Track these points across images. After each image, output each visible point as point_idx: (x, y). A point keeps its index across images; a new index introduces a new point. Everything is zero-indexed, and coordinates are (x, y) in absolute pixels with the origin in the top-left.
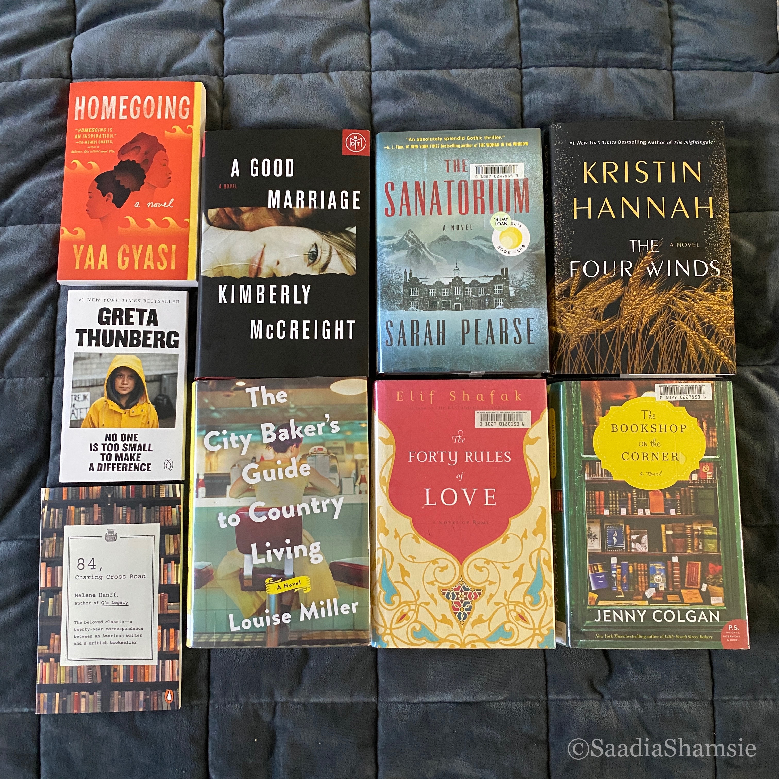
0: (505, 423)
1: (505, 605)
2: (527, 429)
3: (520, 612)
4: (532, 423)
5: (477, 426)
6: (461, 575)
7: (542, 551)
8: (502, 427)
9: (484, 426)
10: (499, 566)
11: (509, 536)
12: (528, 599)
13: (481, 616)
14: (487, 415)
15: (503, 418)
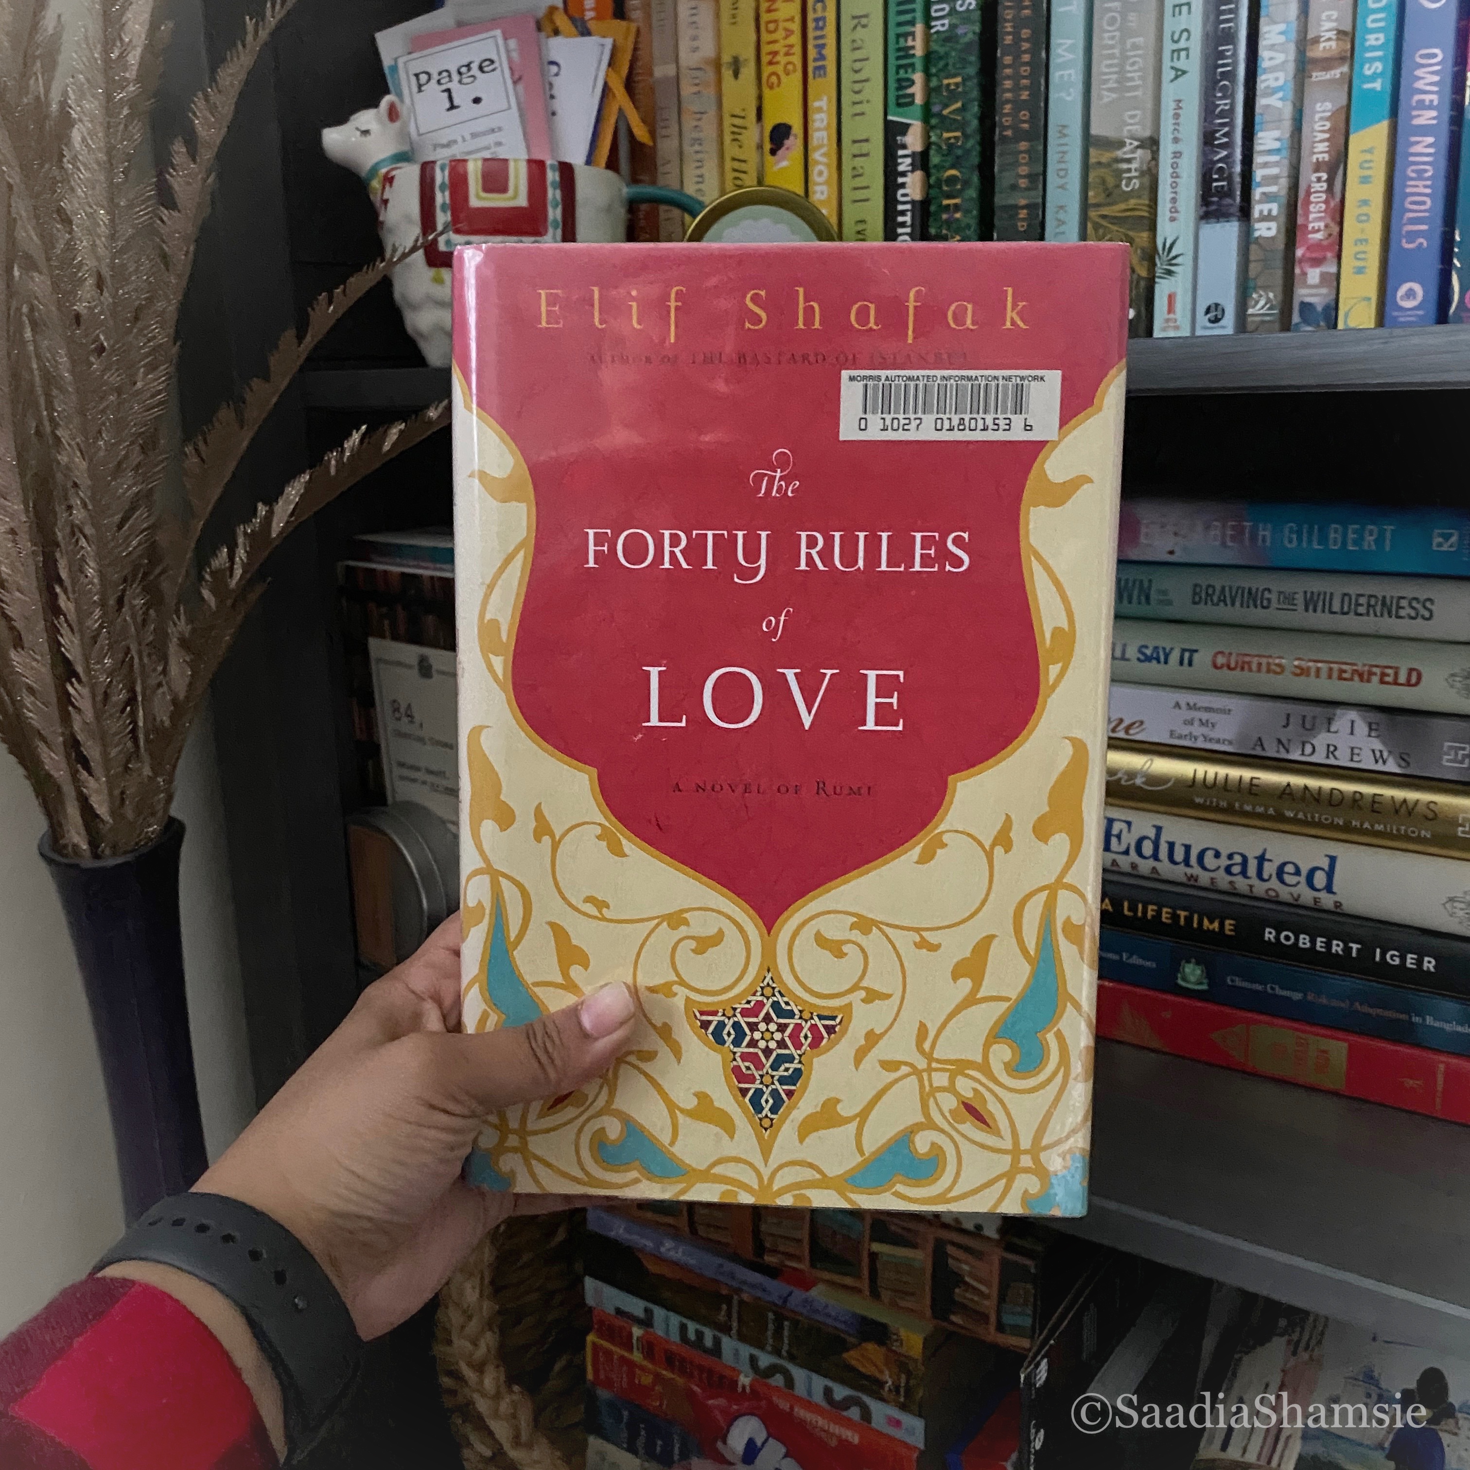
0: (955, 422)
1: (916, 1072)
2: (1042, 444)
3: (970, 1095)
4: (1063, 422)
5: (848, 431)
6: (769, 966)
7: (1062, 894)
8: (945, 436)
9: (874, 433)
10: (904, 941)
11: (946, 838)
12: (1002, 1053)
13: (831, 1104)
14: (887, 390)
15: (951, 402)
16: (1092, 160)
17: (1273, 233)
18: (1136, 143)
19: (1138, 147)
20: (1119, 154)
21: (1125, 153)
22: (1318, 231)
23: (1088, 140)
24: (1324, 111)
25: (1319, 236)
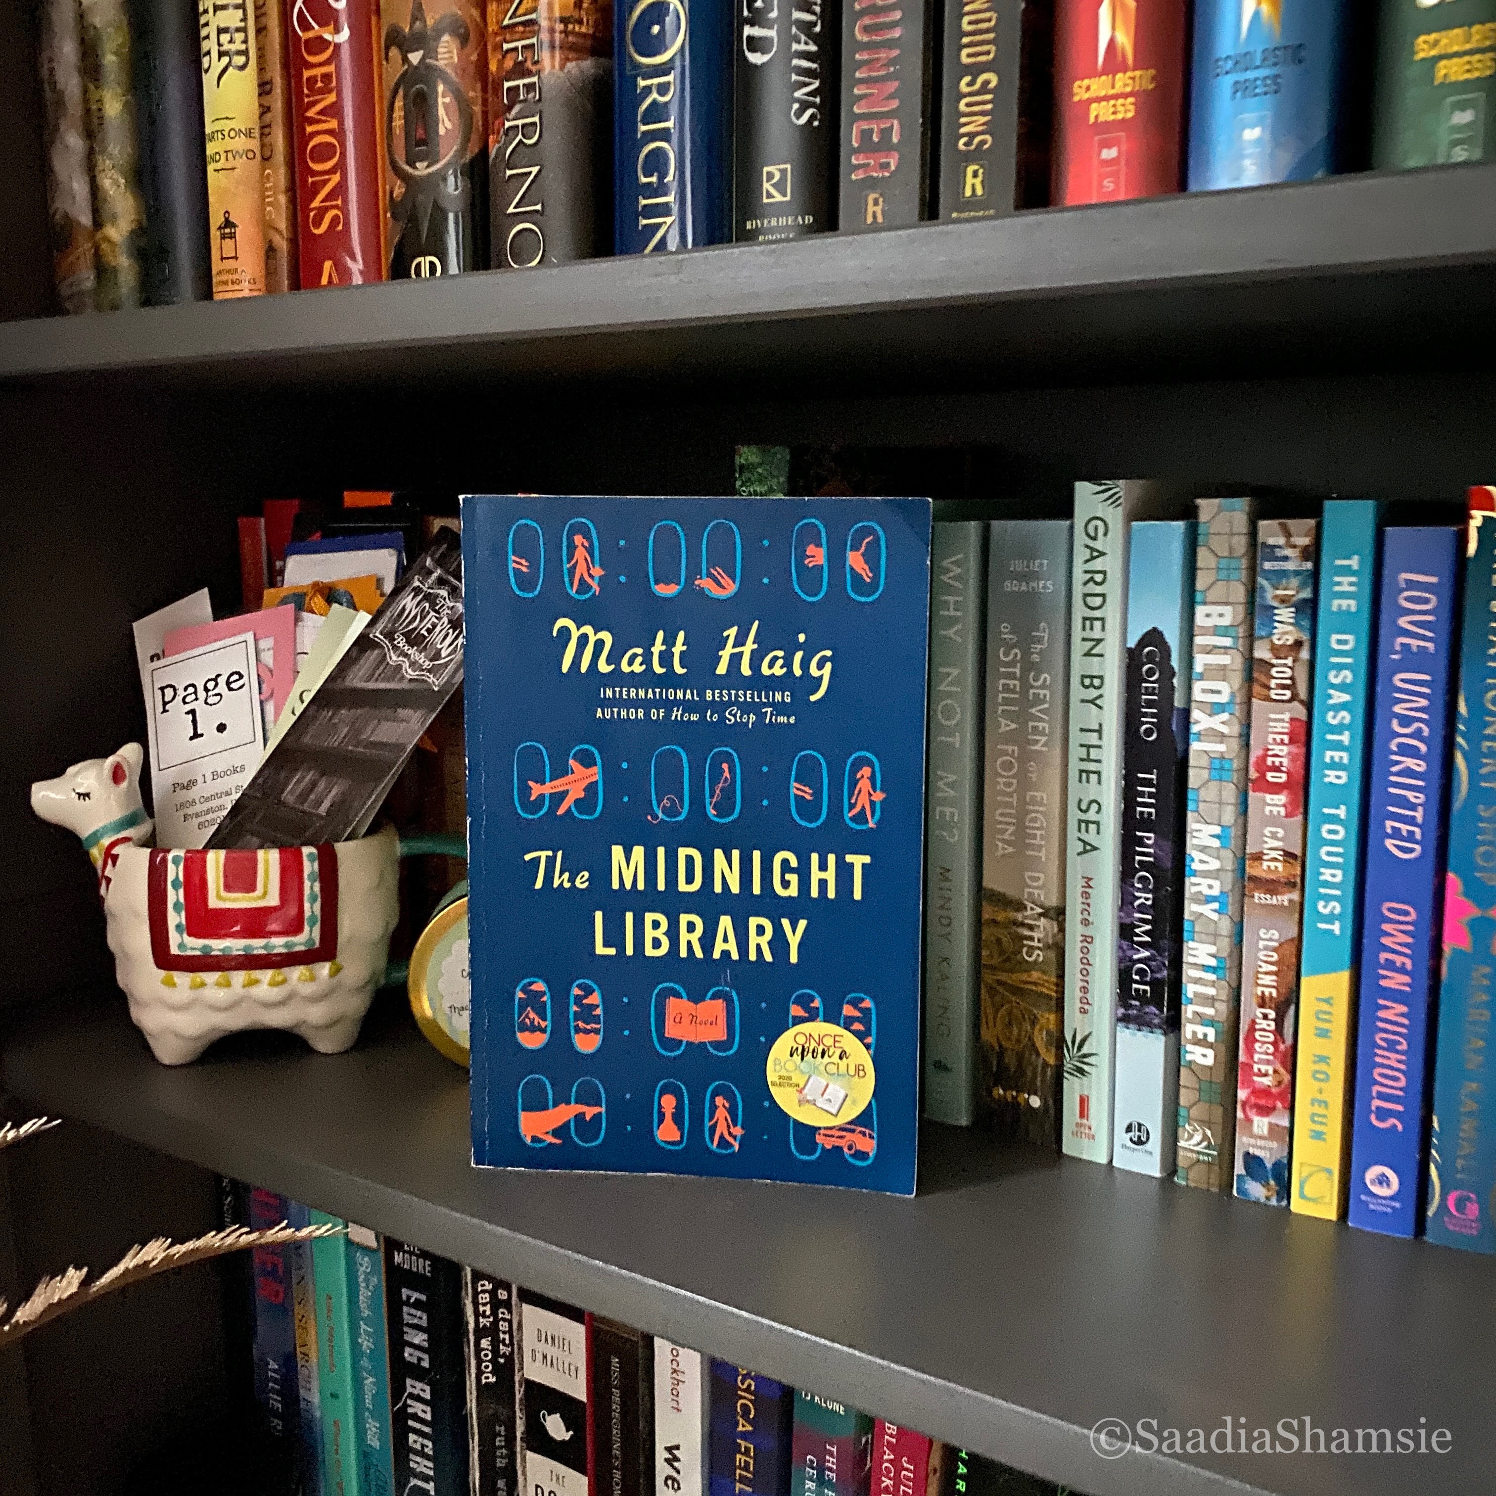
16: (986, 916)
17: (1209, 1061)
18: (1040, 910)
19: (1040, 915)
20: (1019, 917)
21: (1026, 917)
22: (1266, 1075)
23: (980, 893)
24: (1271, 940)
25: (1267, 1081)
